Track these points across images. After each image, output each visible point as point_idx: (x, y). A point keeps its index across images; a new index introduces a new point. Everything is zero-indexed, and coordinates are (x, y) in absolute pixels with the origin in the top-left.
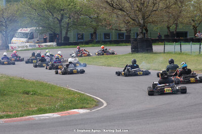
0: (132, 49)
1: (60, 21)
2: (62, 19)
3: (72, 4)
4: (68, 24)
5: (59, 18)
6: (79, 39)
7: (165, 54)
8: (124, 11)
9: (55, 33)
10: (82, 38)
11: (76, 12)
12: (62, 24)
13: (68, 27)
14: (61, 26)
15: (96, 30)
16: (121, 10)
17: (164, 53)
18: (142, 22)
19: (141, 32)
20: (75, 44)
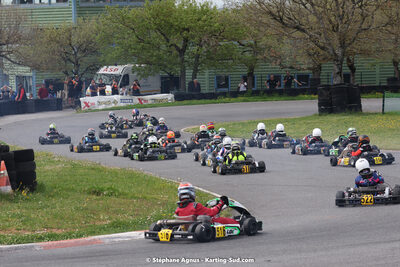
0: (320, 105)
1: (182, 52)
2: (185, 47)
3: (205, 17)
4: (198, 57)
5: (180, 46)
6: (219, 86)
7: (384, 117)
8: (303, 31)
9: (171, 76)
10: (226, 85)
11: (213, 34)
12: (186, 57)
13: (197, 64)
14: (183, 61)
15: (252, 69)
16: (298, 28)
17: (383, 113)
18: (339, 52)
19: (339, 73)
20: (211, 97)
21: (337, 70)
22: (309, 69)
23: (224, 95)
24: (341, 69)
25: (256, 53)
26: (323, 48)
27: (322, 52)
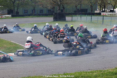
0: (54, 19)
2: (15, 1)
4: (18, 4)
5: (13, 1)
6: (25, 13)
9: (11, 10)
10: (27, 13)
12: (15, 4)
13: (18, 6)
14: (14, 5)
15: (34, 8)
17: (72, 21)
18: (59, 3)
19: (59, 9)
20: (22, 16)
21: (59, 8)
22: (50, 8)
23: (26, 15)
24: (60, 8)
25: (36, 3)
26: (55, 2)
27: (54, 3)
